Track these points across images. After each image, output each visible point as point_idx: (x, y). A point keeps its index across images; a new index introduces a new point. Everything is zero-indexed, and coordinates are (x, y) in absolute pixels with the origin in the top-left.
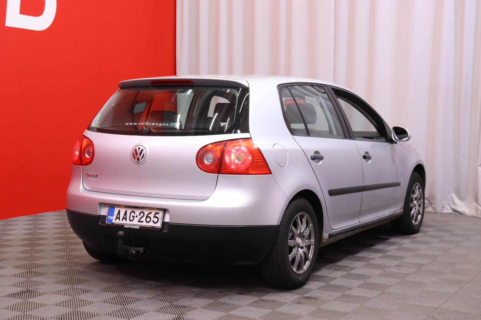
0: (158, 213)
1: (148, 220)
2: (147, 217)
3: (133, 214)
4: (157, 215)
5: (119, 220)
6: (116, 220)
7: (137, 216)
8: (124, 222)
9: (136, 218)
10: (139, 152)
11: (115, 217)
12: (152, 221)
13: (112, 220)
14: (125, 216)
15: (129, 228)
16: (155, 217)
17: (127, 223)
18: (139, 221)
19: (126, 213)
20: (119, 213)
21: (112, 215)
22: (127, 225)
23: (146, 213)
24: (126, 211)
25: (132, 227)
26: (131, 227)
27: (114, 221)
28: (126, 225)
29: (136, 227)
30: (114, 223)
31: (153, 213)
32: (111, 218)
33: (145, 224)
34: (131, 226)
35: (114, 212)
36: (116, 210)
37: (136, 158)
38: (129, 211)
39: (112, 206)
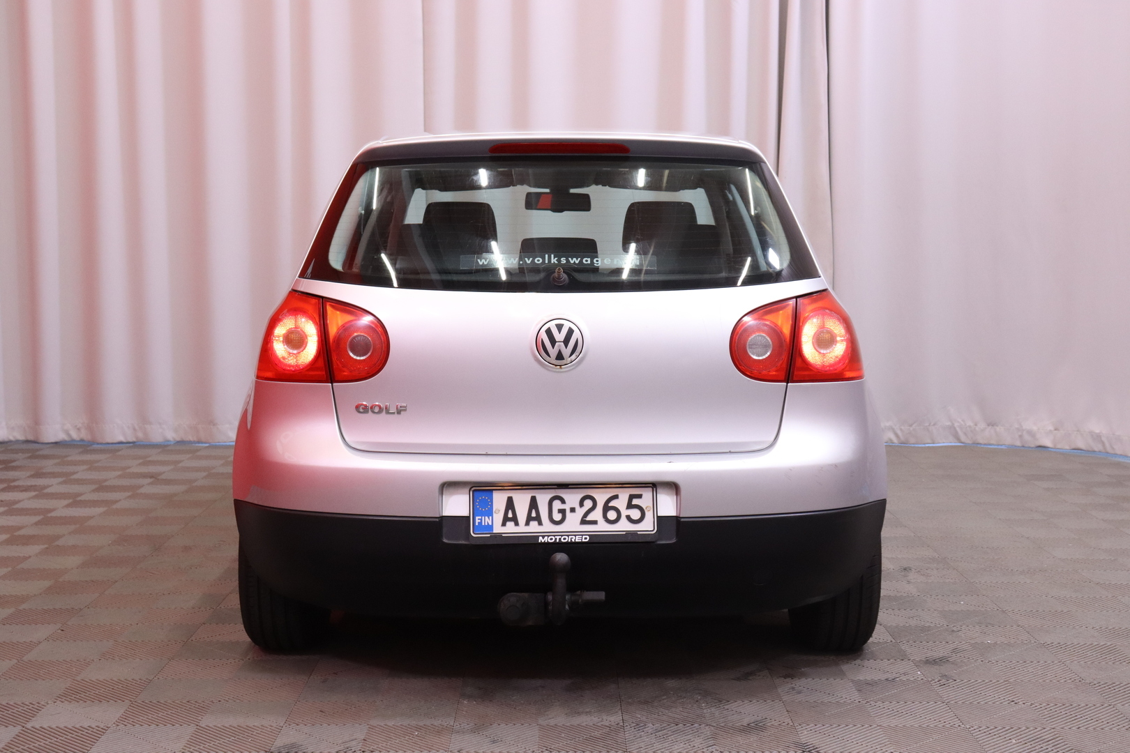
0: (640, 496)
1: (612, 515)
2: (606, 508)
3: (557, 505)
4: (635, 502)
5: (517, 524)
6: (504, 524)
7: (573, 510)
8: (534, 527)
9: (573, 514)
10: (559, 337)
11: (498, 517)
12: (623, 518)
13: (491, 527)
14: (534, 512)
15: (555, 543)
16: (630, 506)
17: (545, 530)
18: (583, 522)
19: (533, 504)
20: (510, 504)
21: (490, 513)
22: (548, 536)
23: (601, 497)
24: (533, 500)
25: (565, 539)
26: (562, 540)
27: (498, 529)
28: (543, 537)
29: (578, 539)
30: (499, 536)
31: (624, 496)
32: (487, 521)
33: (602, 527)
34: (562, 536)
35: (492, 505)
36: (499, 500)
37: (553, 352)
38: (543, 498)
39: (481, 490)
